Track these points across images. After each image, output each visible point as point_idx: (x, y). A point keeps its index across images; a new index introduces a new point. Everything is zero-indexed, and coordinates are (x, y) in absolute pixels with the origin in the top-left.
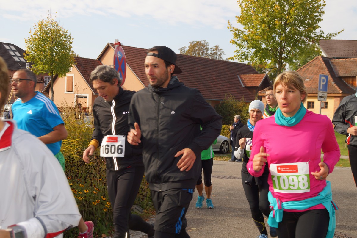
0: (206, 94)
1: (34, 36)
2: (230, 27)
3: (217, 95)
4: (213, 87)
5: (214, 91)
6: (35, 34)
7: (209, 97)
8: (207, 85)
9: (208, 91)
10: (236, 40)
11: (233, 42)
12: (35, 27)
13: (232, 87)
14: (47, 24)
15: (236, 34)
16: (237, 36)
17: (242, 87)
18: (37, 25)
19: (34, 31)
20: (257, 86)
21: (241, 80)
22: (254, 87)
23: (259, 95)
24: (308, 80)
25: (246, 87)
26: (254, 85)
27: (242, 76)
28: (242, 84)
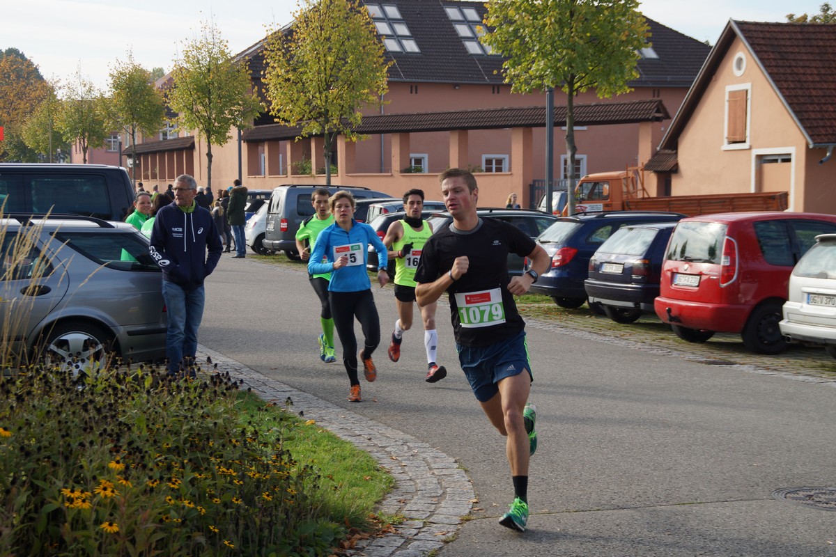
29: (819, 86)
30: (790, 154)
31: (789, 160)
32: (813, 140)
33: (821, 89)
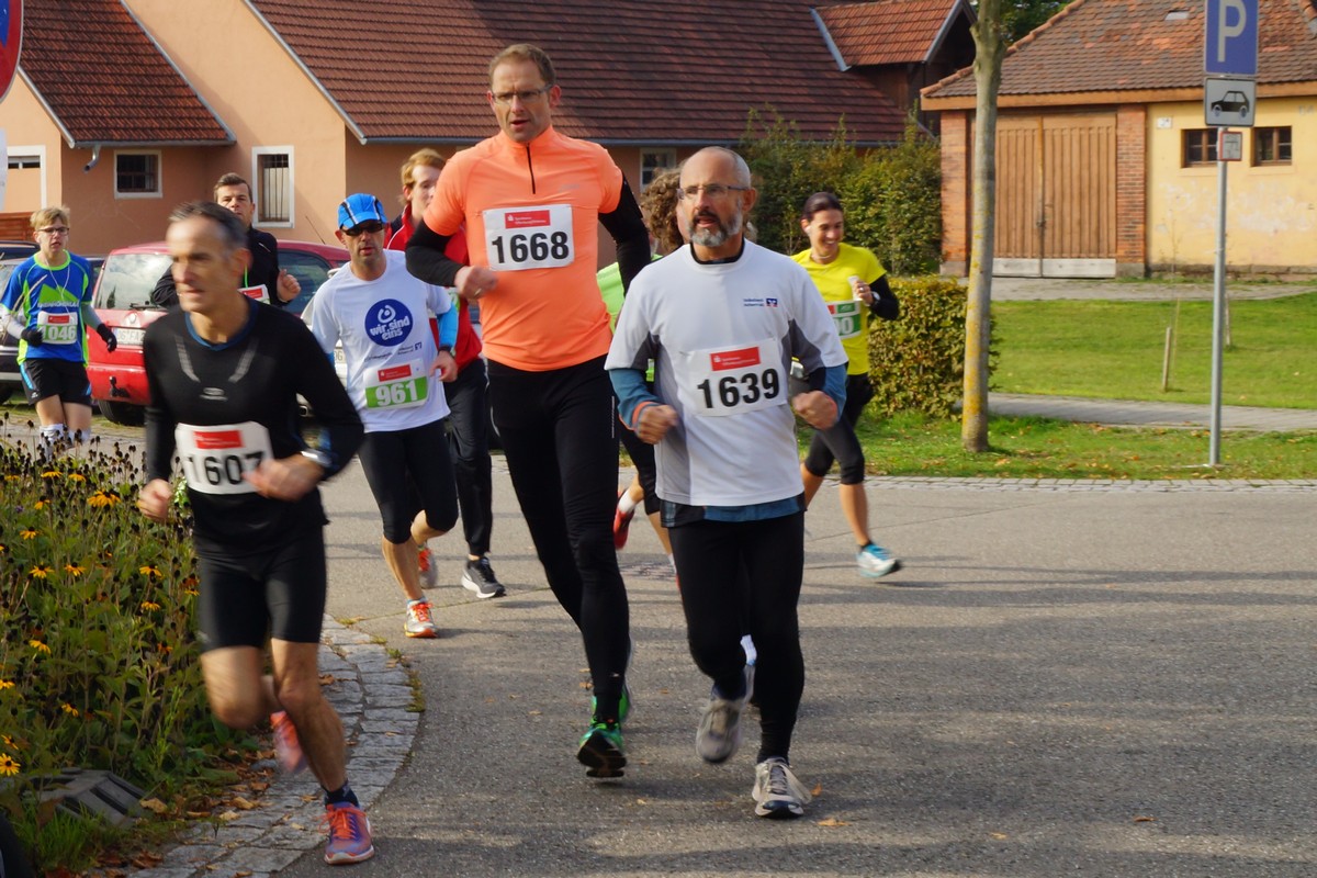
0: (648, 114)
3: (706, 115)
4: (682, 77)
5: (689, 96)
7: (665, 129)
8: (651, 68)
9: (656, 99)
13: (784, 73)
17: (839, 71)
20: (918, 64)
21: (828, 36)
22: (903, 66)
23: (927, 105)
24: (1183, 16)
25: (859, 71)
26: (900, 58)
27: (838, 11)
28: (837, 54)
29: (68, 57)
30: (38, 157)
31: (37, 165)
32: (73, 136)
33: (72, 62)
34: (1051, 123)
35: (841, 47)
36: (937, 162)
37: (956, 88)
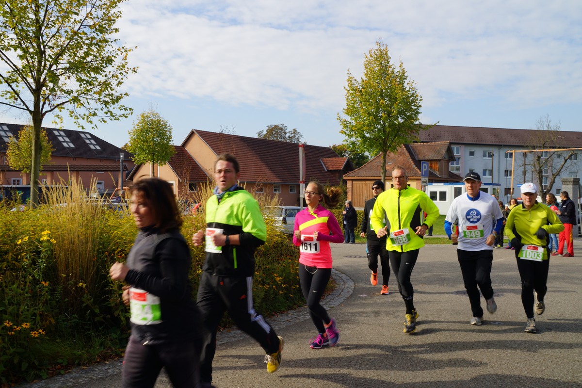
1: (136, 128)
2: (339, 119)
6: (137, 125)
10: (345, 130)
11: (342, 132)
12: (138, 119)
13: (315, 171)
14: (148, 115)
15: (345, 124)
16: (346, 126)
17: (325, 171)
18: (140, 117)
19: (137, 123)
20: (340, 170)
21: (323, 164)
22: (337, 170)
23: (344, 178)
24: (391, 163)
25: (329, 171)
26: (337, 169)
27: (324, 159)
28: (325, 167)
34: (367, 182)
35: (325, 166)
36: (346, 189)
37: (350, 175)
